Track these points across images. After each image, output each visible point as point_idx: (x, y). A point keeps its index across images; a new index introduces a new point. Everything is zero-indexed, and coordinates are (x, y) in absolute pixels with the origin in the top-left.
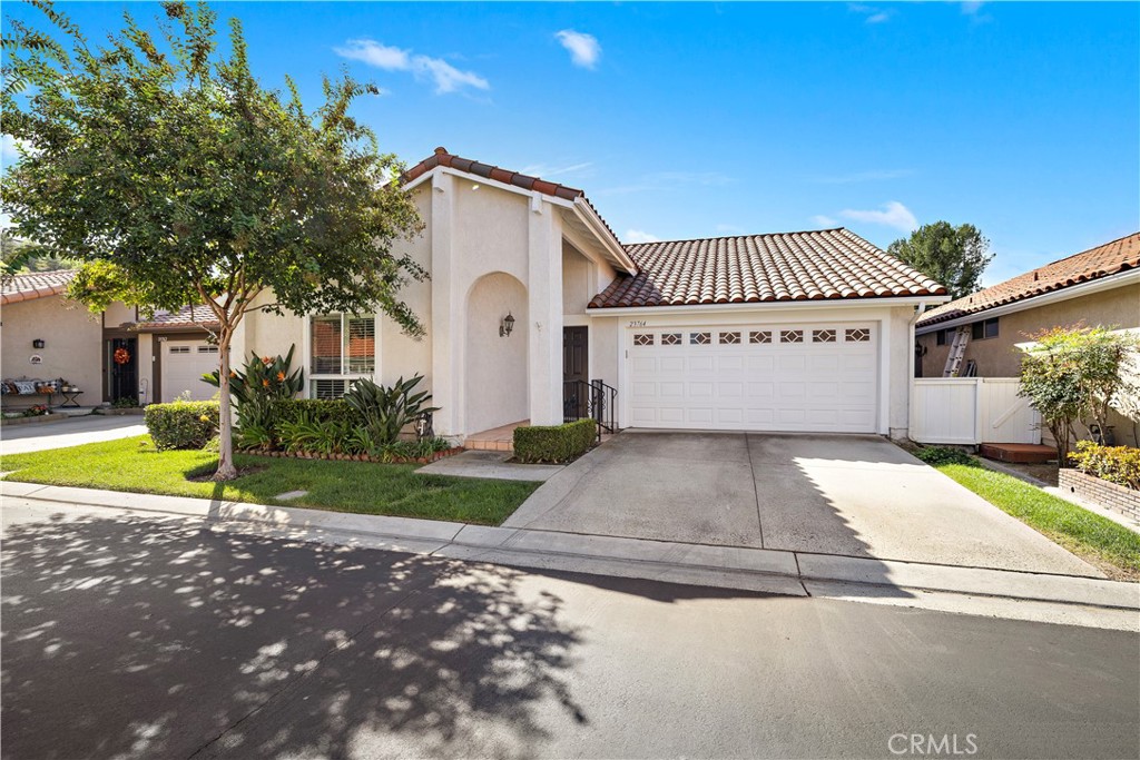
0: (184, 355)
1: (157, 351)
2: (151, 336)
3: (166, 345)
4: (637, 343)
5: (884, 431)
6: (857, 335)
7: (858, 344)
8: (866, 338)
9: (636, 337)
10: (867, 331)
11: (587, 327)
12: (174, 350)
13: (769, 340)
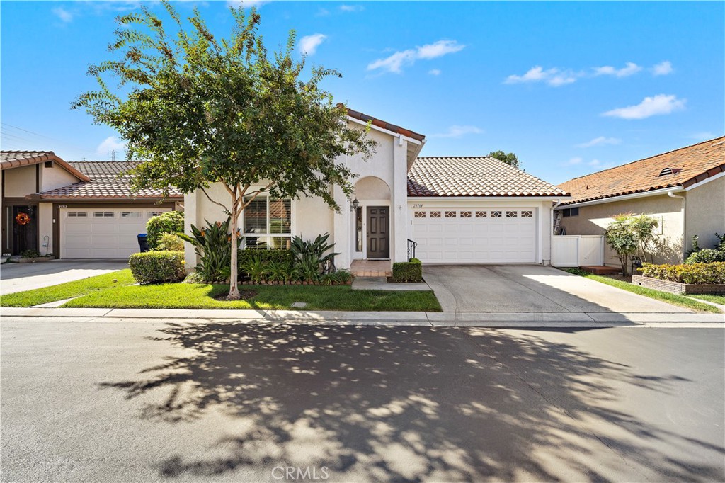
0: (82, 219)
1: (56, 215)
2: (51, 204)
3: (64, 212)
4: (416, 216)
5: (540, 261)
6: (527, 214)
7: (527, 218)
8: (531, 216)
9: (416, 213)
10: (531, 212)
11: (388, 207)
12: (71, 215)
13: (485, 216)
